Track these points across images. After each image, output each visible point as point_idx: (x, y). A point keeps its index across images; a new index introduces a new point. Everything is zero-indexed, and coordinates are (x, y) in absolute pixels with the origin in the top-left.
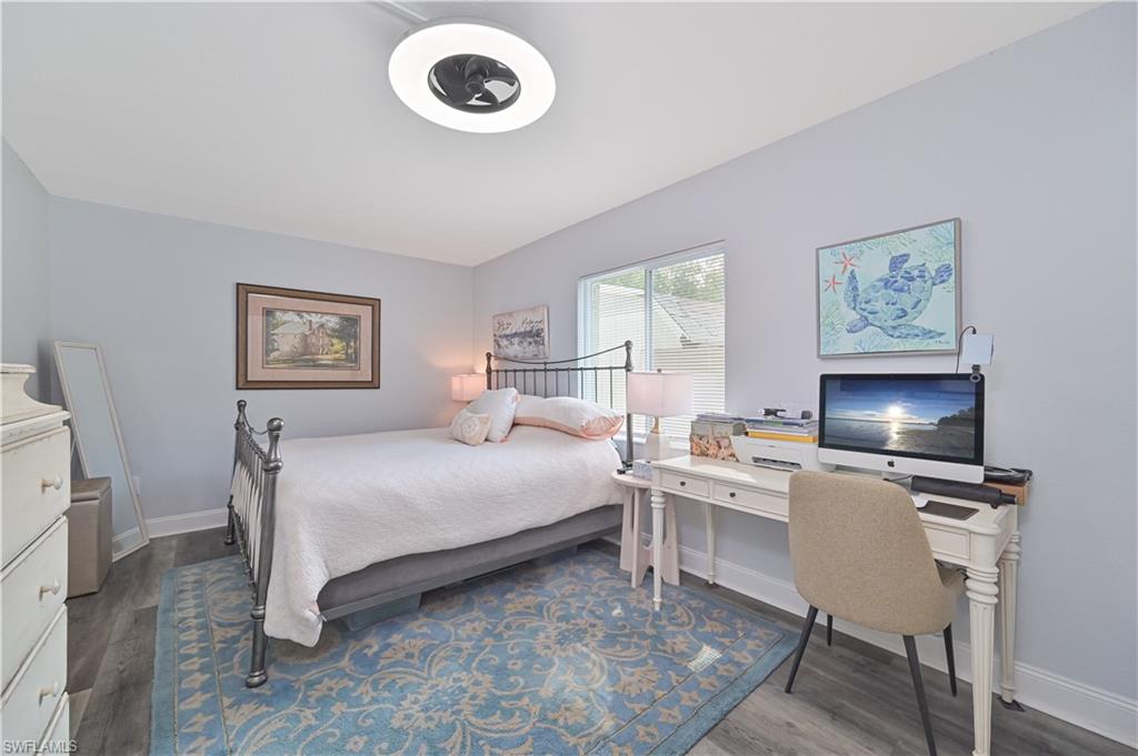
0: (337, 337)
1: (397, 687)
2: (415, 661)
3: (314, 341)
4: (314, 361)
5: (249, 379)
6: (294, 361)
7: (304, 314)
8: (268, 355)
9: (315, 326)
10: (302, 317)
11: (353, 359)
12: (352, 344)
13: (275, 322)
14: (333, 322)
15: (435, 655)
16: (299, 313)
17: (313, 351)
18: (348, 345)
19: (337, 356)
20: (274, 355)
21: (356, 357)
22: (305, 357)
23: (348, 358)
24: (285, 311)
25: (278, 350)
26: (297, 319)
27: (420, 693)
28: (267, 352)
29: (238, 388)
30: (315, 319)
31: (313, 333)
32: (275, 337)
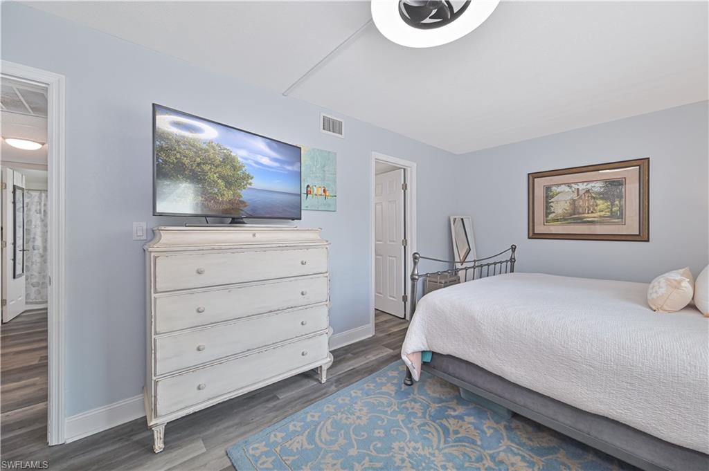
0: (602, 199)
1: (425, 435)
2: (453, 437)
3: (581, 204)
4: (581, 219)
5: (536, 232)
6: (565, 220)
7: (573, 185)
8: (547, 216)
9: (581, 193)
10: (571, 187)
11: (620, 216)
12: (617, 202)
13: (552, 194)
14: (597, 187)
15: (465, 446)
16: (569, 185)
17: (581, 211)
18: (612, 205)
19: (602, 214)
20: (551, 216)
21: (622, 214)
22: (573, 216)
23: (613, 215)
24: (558, 185)
25: (554, 212)
26: (567, 189)
27: (423, 449)
28: (547, 214)
29: (529, 238)
30: (582, 187)
31: (580, 198)
32: (552, 204)
